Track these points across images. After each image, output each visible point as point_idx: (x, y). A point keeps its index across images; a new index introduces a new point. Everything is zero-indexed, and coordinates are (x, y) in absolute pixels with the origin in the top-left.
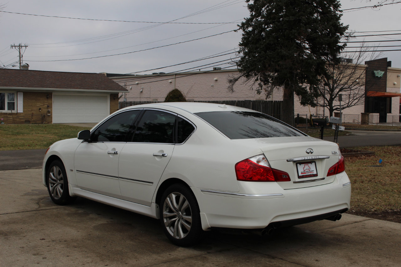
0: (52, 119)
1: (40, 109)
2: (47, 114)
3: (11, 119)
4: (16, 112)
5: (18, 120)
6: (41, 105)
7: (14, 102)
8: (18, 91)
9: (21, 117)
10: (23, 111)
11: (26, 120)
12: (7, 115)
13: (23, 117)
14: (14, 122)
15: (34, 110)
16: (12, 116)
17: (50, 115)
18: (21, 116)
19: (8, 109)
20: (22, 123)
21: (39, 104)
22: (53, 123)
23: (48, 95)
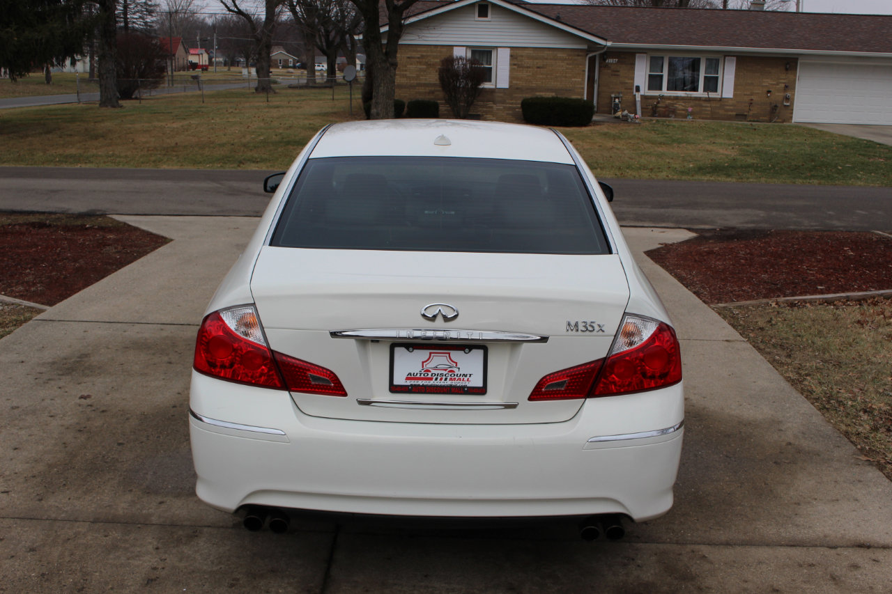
0: (792, 113)
1: (769, 92)
2: (783, 102)
3: (706, 110)
4: (719, 97)
5: (721, 112)
6: (771, 84)
7: (717, 77)
8: (727, 54)
9: (728, 107)
10: (734, 95)
11: (739, 113)
12: (701, 102)
13: (731, 108)
14: (714, 116)
15: (758, 93)
16: (709, 105)
17: (788, 106)
18: (727, 105)
19: (704, 91)
20: (729, 118)
21: (768, 82)
22: (793, 121)
23: (789, 64)
